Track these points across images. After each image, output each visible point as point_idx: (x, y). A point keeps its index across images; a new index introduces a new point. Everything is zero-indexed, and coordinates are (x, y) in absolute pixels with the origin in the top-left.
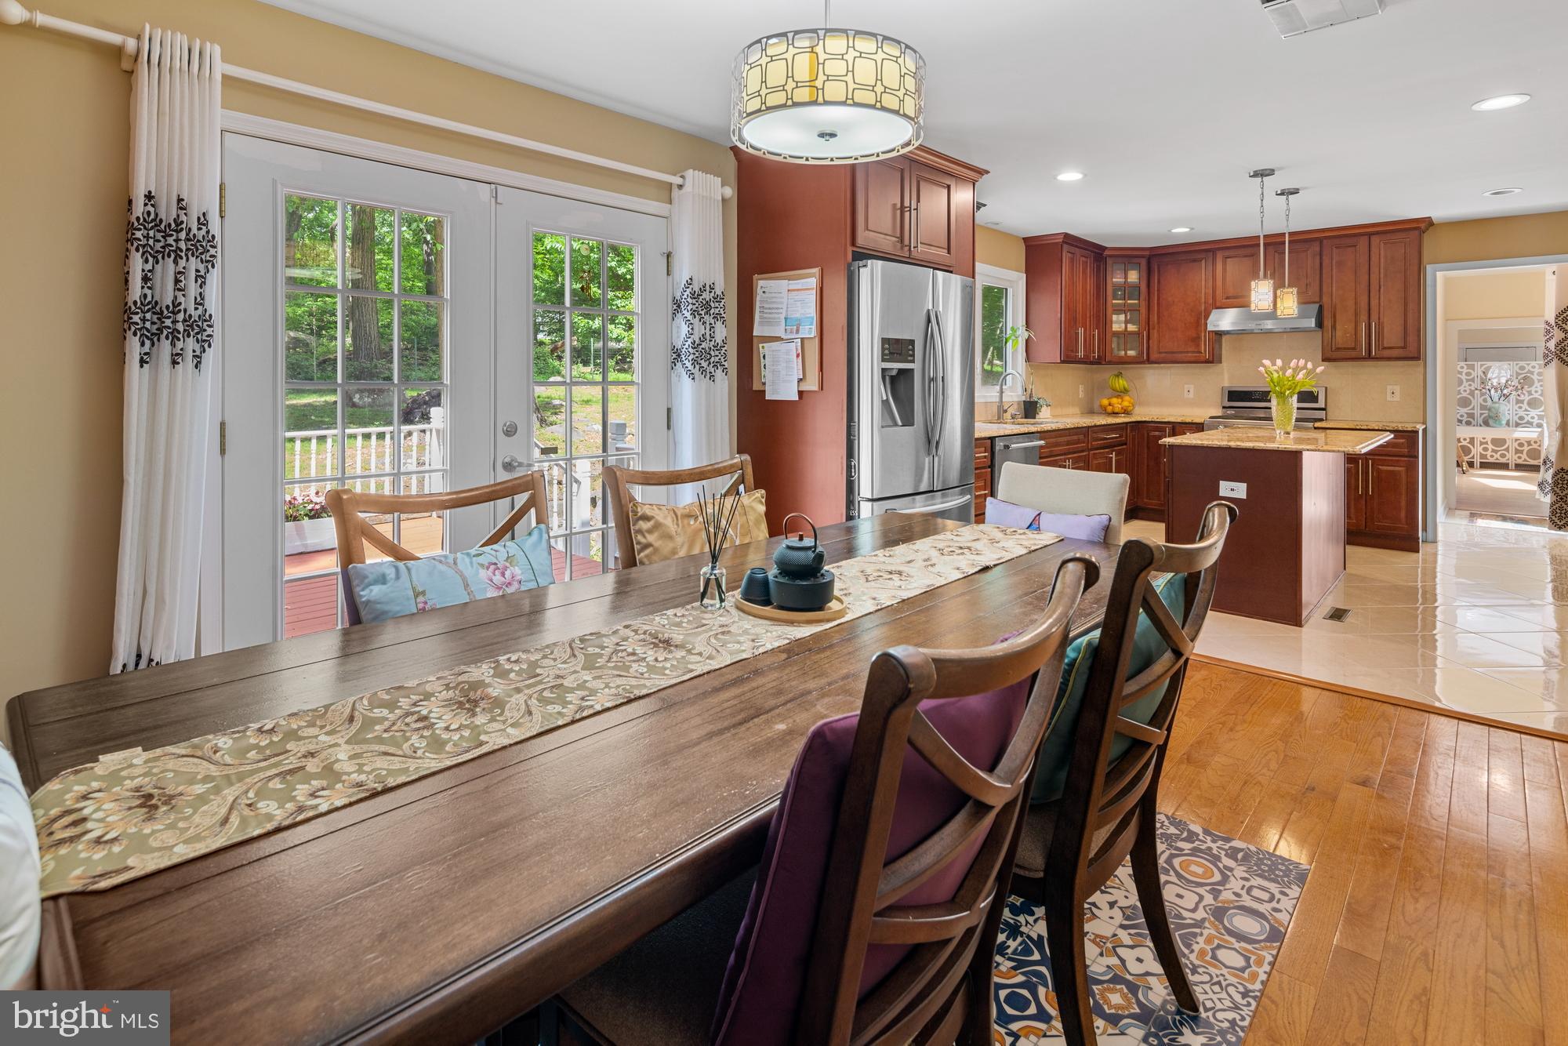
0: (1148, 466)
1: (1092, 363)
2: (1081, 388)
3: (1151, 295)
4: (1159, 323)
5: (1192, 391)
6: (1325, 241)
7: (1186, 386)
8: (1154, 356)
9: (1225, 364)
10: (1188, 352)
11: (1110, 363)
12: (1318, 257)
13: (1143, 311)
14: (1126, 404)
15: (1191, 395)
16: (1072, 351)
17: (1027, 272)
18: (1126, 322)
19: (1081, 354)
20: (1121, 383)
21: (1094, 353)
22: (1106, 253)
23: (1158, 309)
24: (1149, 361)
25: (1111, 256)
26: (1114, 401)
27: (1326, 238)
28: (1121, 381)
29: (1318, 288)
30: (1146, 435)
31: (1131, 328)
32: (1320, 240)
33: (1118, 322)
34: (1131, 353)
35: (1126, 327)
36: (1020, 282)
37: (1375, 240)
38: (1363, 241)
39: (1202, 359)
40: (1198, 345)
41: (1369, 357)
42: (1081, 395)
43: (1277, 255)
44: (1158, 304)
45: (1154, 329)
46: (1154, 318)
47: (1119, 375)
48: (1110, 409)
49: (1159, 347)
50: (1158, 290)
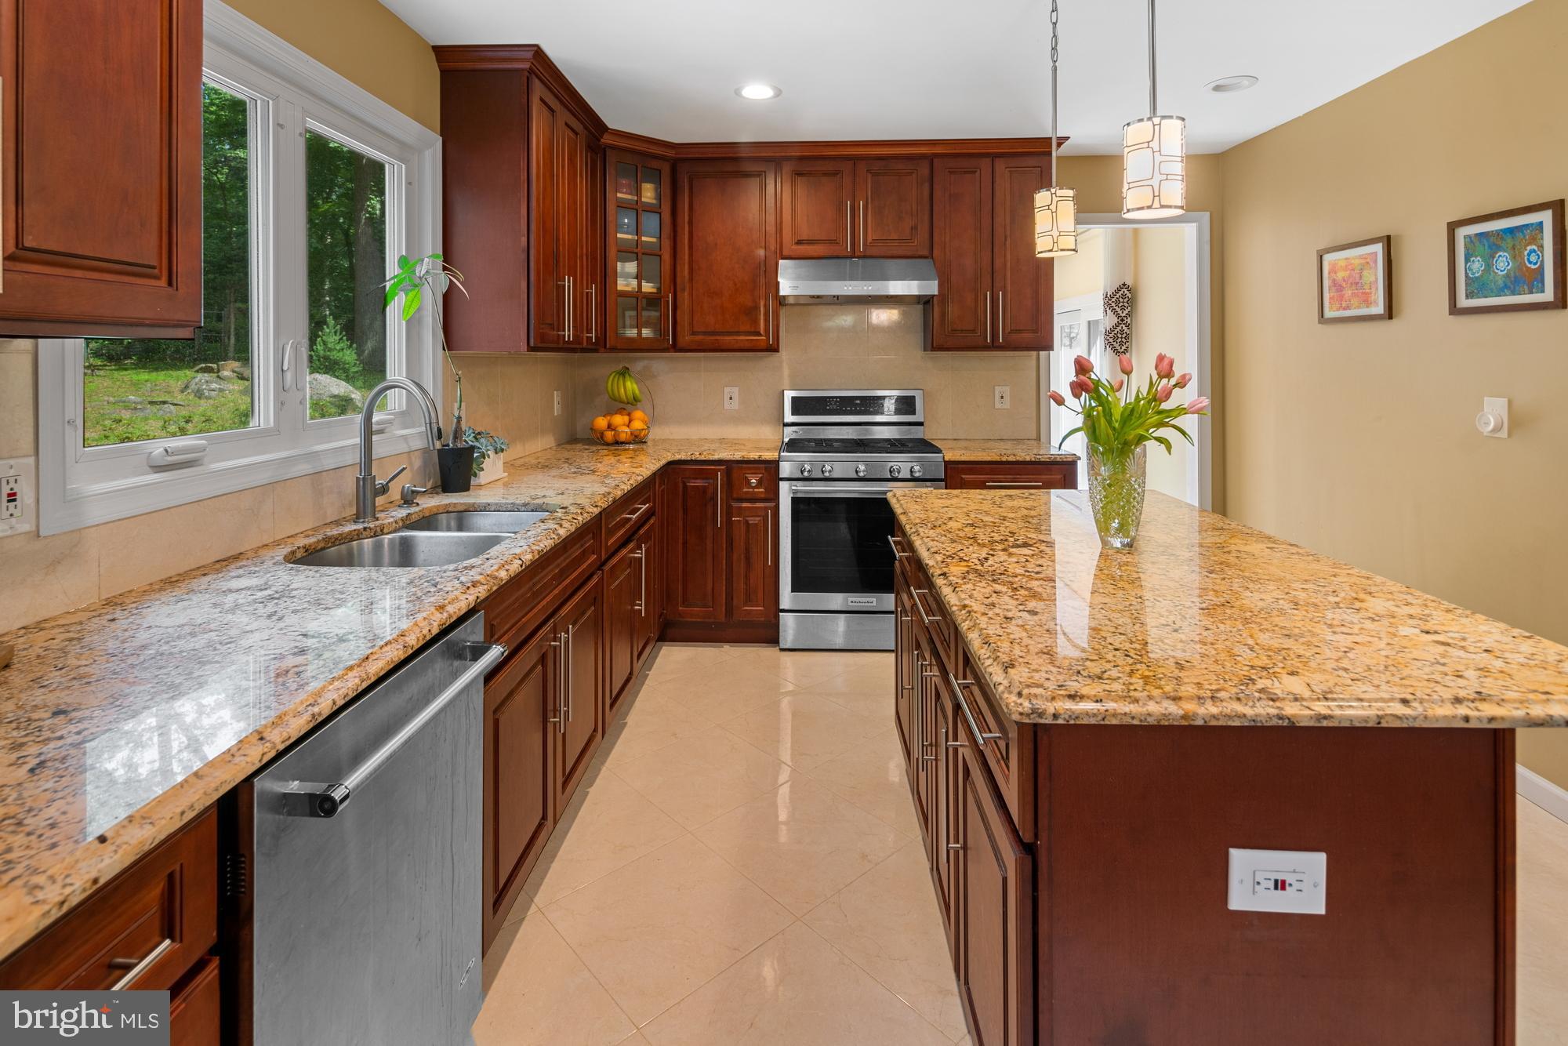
0: (685, 543)
1: (584, 350)
2: (557, 397)
3: (679, 230)
4: (691, 279)
5: (736, 396)
6: (935, 160)
7: (727, 390)
8: (686, 338)
9: (784, 354)
10: (738, 333)
11: (613, 349)
12: (926, 186)
13: (667, 256)
14: (637, 425)
15: (735, 405)
16: (552, 328)
17: (445, 132)
18: (639, 277)
19: (568, 333)
20: (631, 386)
21: (589, 331)
22: (606, 139)
23: (691, 255)
24: (676, 348)
25: (613, 147)
26: (619, 420)
27: (936, 155)
28: (628, 384)
29: (927, 236)
30: (681, 485)
31: (648, 287)
32: (931, 159)
33: (627, 276)
34: (646, 332)
35: (640, 286)
36: (428, 153)
37: (1001, 165)
38: (985, 163)
39: (763, 345)
40: (756, 322)
41: (994, 346)
42: (557, 409)
43: (870, 175)
44: (691, 247)
45: (683, 290)
46: (684, 271)
47: (624, 373)
48: (609, 435)
49: (692, 324)
50: (691, 223)
